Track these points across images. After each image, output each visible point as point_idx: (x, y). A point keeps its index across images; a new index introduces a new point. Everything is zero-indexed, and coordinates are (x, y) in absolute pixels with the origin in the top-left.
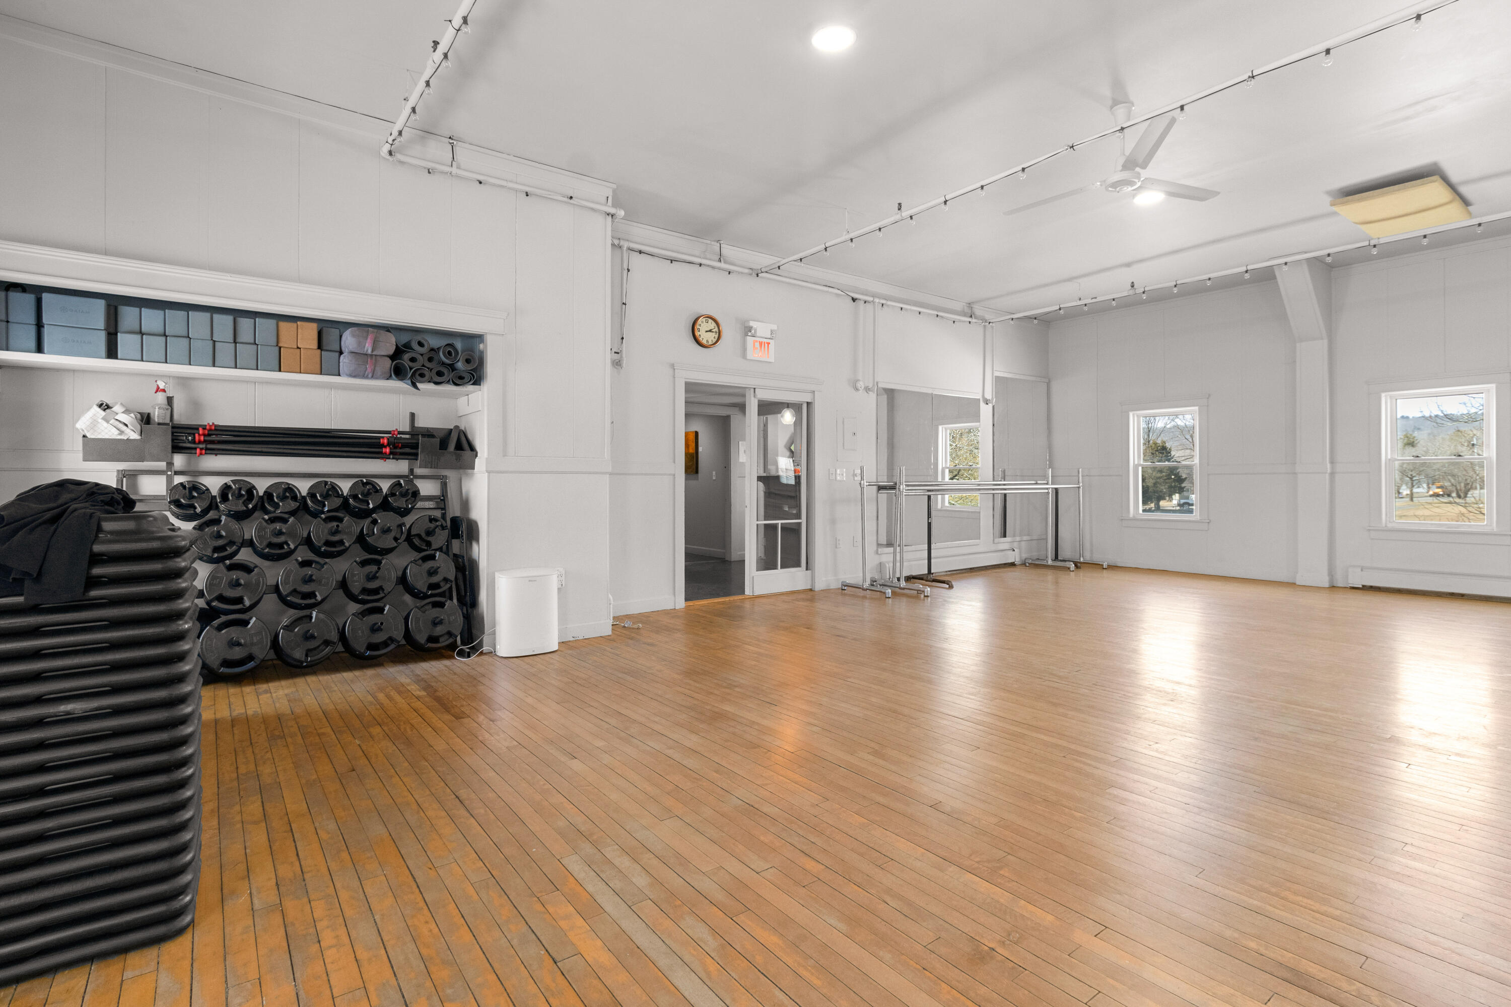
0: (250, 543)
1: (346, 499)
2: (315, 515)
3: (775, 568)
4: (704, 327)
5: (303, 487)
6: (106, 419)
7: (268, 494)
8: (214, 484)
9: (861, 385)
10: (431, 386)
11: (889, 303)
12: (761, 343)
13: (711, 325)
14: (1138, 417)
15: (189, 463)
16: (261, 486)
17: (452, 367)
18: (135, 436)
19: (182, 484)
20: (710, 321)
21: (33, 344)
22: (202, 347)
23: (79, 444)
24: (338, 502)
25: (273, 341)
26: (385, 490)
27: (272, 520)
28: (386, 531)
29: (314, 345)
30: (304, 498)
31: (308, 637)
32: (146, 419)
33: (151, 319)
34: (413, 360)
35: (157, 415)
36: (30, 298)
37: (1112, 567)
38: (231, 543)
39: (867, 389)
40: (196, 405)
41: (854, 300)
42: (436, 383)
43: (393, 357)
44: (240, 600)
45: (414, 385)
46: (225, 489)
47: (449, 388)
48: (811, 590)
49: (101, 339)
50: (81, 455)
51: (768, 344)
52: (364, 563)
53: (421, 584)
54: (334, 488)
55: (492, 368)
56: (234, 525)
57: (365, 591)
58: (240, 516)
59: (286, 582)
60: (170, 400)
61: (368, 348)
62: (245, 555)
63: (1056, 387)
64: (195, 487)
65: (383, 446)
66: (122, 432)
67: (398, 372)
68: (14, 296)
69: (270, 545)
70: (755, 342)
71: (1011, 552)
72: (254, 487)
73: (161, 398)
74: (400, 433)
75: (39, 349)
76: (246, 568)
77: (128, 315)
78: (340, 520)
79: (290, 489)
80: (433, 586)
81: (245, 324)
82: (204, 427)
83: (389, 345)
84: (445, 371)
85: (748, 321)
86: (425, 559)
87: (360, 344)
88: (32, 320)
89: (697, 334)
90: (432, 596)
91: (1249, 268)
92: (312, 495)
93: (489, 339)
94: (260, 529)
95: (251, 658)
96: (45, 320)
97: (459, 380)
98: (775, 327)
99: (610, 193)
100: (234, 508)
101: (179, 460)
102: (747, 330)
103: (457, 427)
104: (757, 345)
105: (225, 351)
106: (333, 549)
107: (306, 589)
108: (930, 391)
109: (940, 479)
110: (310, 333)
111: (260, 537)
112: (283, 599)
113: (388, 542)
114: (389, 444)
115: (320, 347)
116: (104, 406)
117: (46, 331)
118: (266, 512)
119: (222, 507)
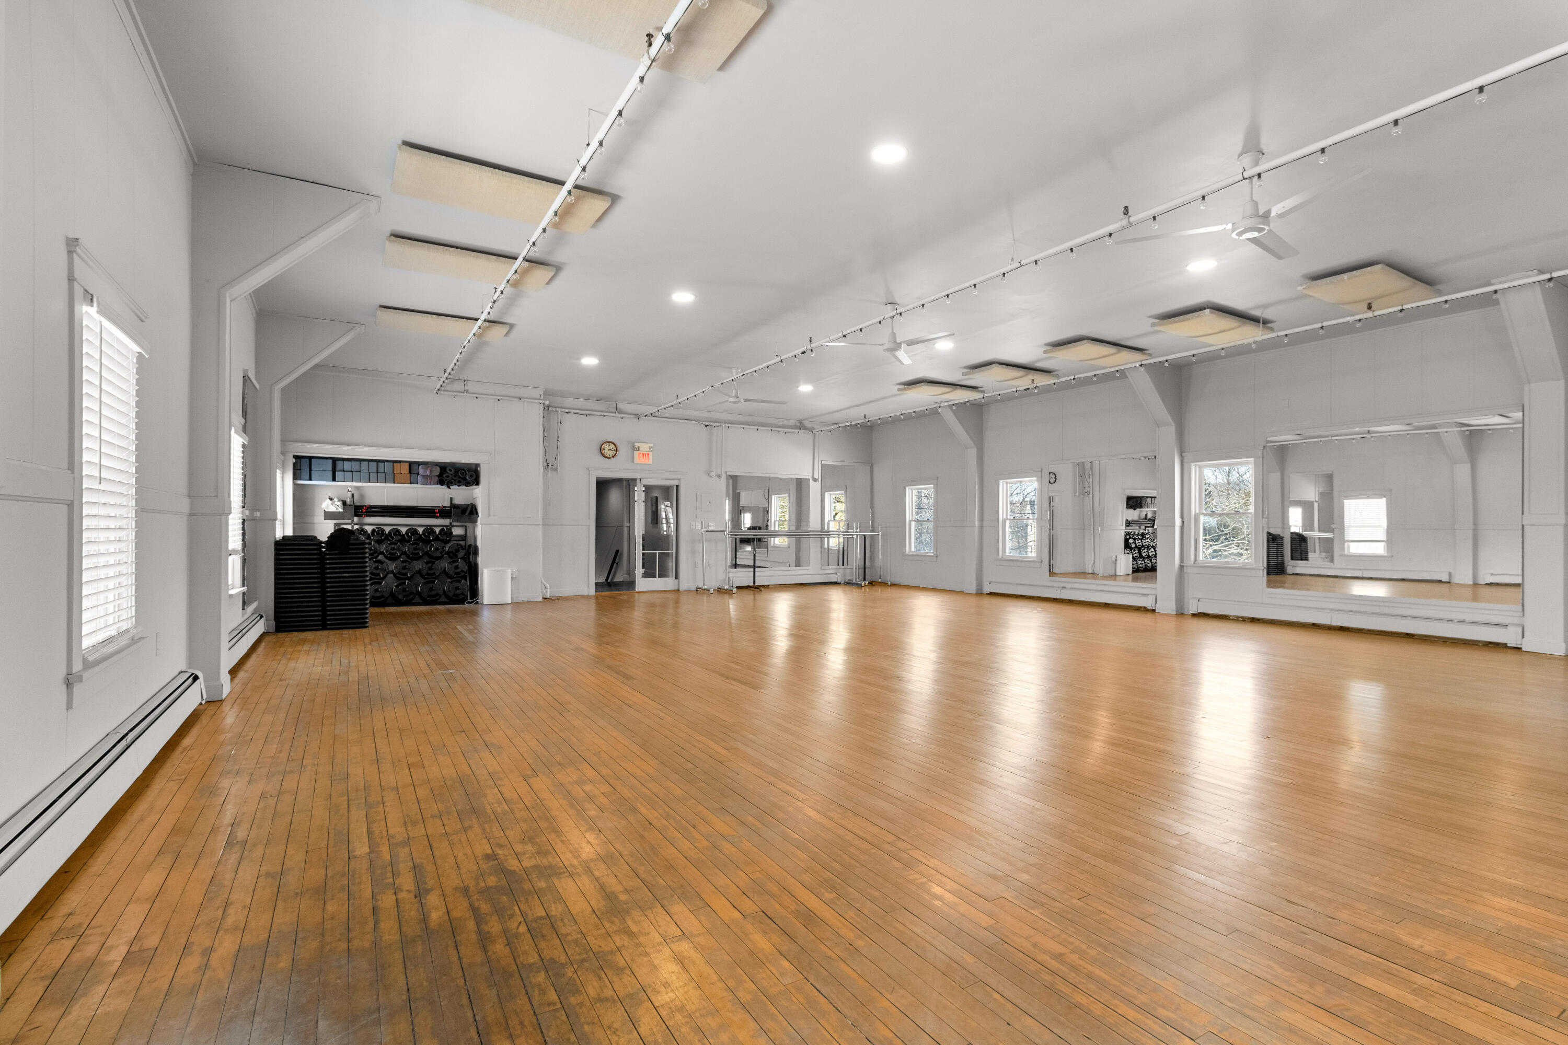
0: (382, 553)
1: (421, 535)
2: (408, 542)
3: (655, 577)
4: (607, 448)
5: (404, 530)
6: (332, 504)
7: (390, 533)
8: (369, 529)
9: (713, 474)
10: (456, 487)
11: (733, 425)
12: (643, 454)
13: (612, 446)
14: (912, 489)
15: (359, 520)
16: (387, 530)
17: (465, 479)
18: (341, 510)
19: (357, 529)
20: (611, 444)
21: (308, 477)
22: (365, 475)
23: (323, 513)
24: (417, 536)
25: (392, 471)
26: (437, 533)
27: (390, 544)
28: (437, 549)
29: (407, 472)
30: (404, 535)
31: (404, 590)
32: (344, 503)
33: (347, 466)
34: (448, 477)
35: (348, 501)
36: (307, 461)
37: (893, 585)
38: (376, 552)
39: (719, 476)
40: (362, 496)
41: (706, 426)
42: (459, 486)
43: (438, 476)
44: (379, 575)
45: (449, 487)
46: (373, 531)
47: (464, 487)
48: (678, 590)
49: (330, 474)
50: (323, 518)
51: (648, 454)
52: (427, 563)
53: (451, 572)
54: (416, 531)
55: (482, 478)
56: (377, 546)
57: (428, 574)
58: (379, 542)
59: (396, 569)
60: (353, 495)
61: (428, 473)
62: (381, 557)
63: (875, 469)
64: (362, 530)
65: (436, 513)
66: (337, 509)
67: (441, 483)
68: (303, 460)
69: (390, 554)
70: (639, 454)
71: (835, 575)
72: (384, 530)
73: (349, 494)
74: (446, 507)
75: (310, 479)
76: (381, 562)
77: (339, 464)
78: (418, 544)
79: (398, 531)
80: (456, 574)
81: (381, 465)
82: (366, 506)
83: (437, 471)
84: (462, 481)
85: (634, 443)
86: (454, 562)
87: (425, 472)
88: (308, 469)
89: (603, 452)
90: (456, 577)
91: (903, 413)
92: (407, 533)
93: (482, 466)
94: (386, 547)
95: (382, 596)
96: (313, 469)
97: (468, 484)
98: (651, 445)
99: (542, 393)
100: (376, 538)
101: (356, 519)
102: (634, 448)
103: (471, 503)
104: (641, 455)
105: (374, 476)
106: (415, 557)
107: (404, 571)
108: (767, 475)
109: (826, 529)
110: (406, 467)
111: (386, 550)
112: (395, 575)
113: (438, 554)
114: (439, 512)
115: (410, 472)
116: (331, 499)
117: (313, 472)
118: (389, 540)
119: (372, 538)
